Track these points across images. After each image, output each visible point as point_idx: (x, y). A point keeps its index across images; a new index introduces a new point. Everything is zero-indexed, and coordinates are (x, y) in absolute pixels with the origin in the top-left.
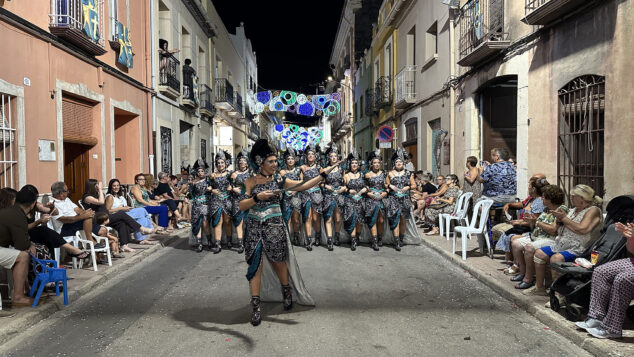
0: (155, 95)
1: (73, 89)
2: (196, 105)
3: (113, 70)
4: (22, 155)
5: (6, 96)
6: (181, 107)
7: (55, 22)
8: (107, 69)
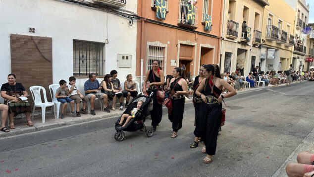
0: (223, 39)
1: (184, 42)
2: (248, 40)
3: (202, 33)
4: (166, 64)
5: (162, 48)
6: (239, 43)
7: (179, 22)
8: (200, 33)
